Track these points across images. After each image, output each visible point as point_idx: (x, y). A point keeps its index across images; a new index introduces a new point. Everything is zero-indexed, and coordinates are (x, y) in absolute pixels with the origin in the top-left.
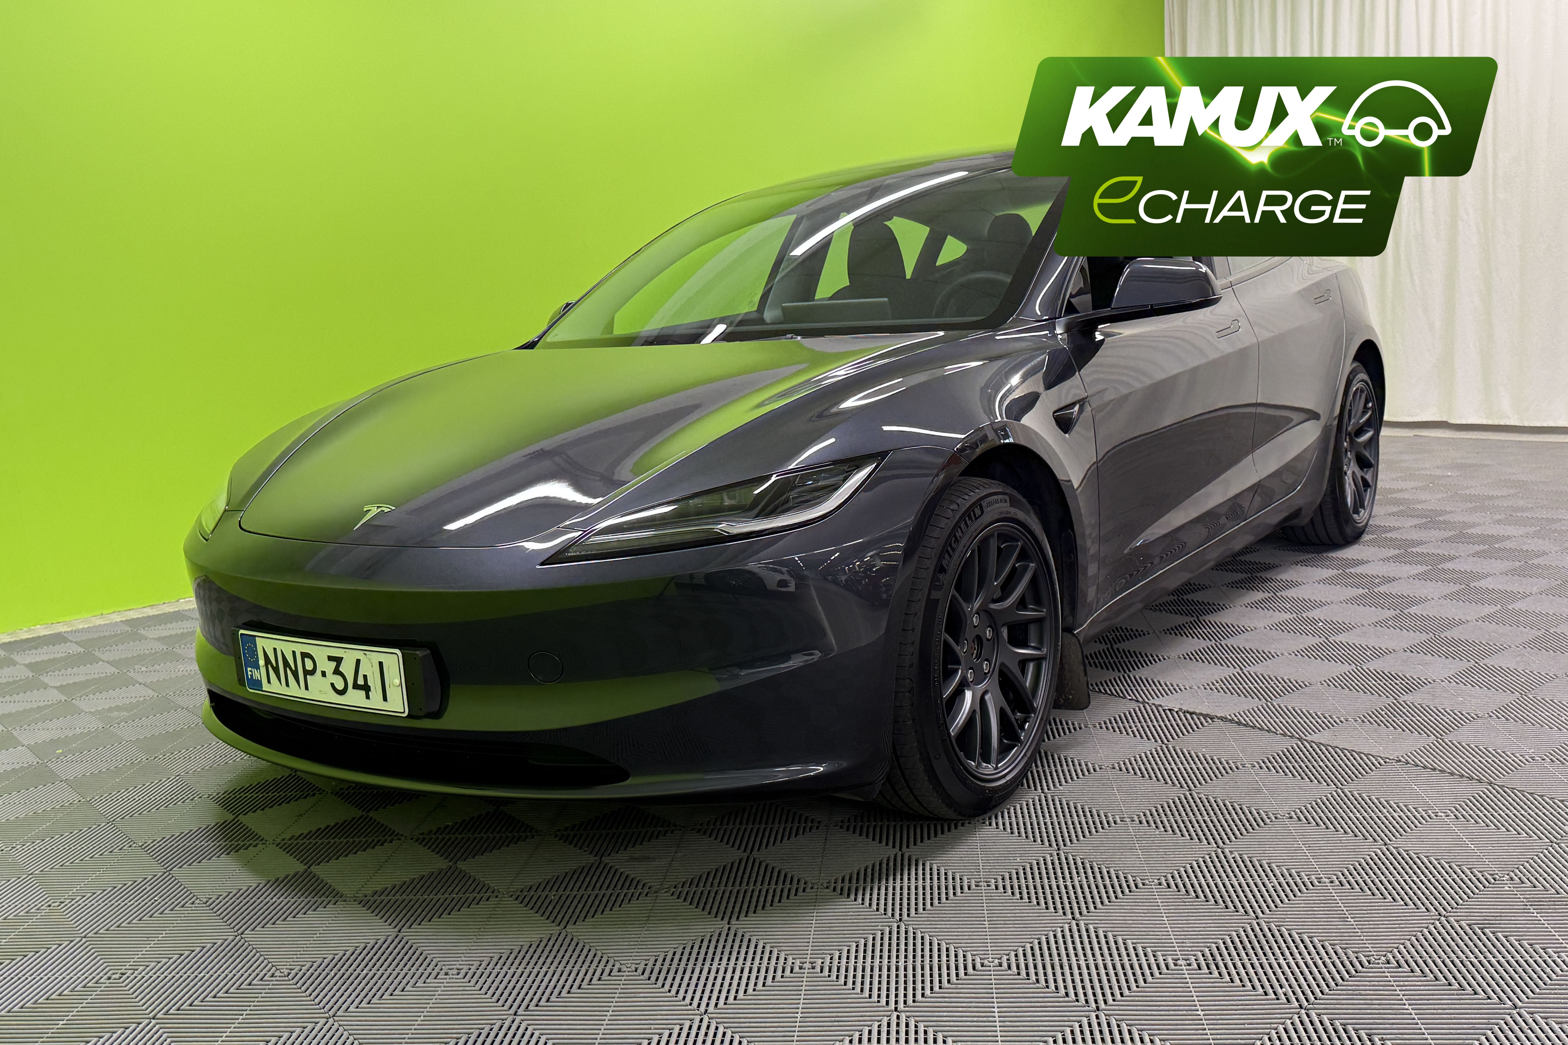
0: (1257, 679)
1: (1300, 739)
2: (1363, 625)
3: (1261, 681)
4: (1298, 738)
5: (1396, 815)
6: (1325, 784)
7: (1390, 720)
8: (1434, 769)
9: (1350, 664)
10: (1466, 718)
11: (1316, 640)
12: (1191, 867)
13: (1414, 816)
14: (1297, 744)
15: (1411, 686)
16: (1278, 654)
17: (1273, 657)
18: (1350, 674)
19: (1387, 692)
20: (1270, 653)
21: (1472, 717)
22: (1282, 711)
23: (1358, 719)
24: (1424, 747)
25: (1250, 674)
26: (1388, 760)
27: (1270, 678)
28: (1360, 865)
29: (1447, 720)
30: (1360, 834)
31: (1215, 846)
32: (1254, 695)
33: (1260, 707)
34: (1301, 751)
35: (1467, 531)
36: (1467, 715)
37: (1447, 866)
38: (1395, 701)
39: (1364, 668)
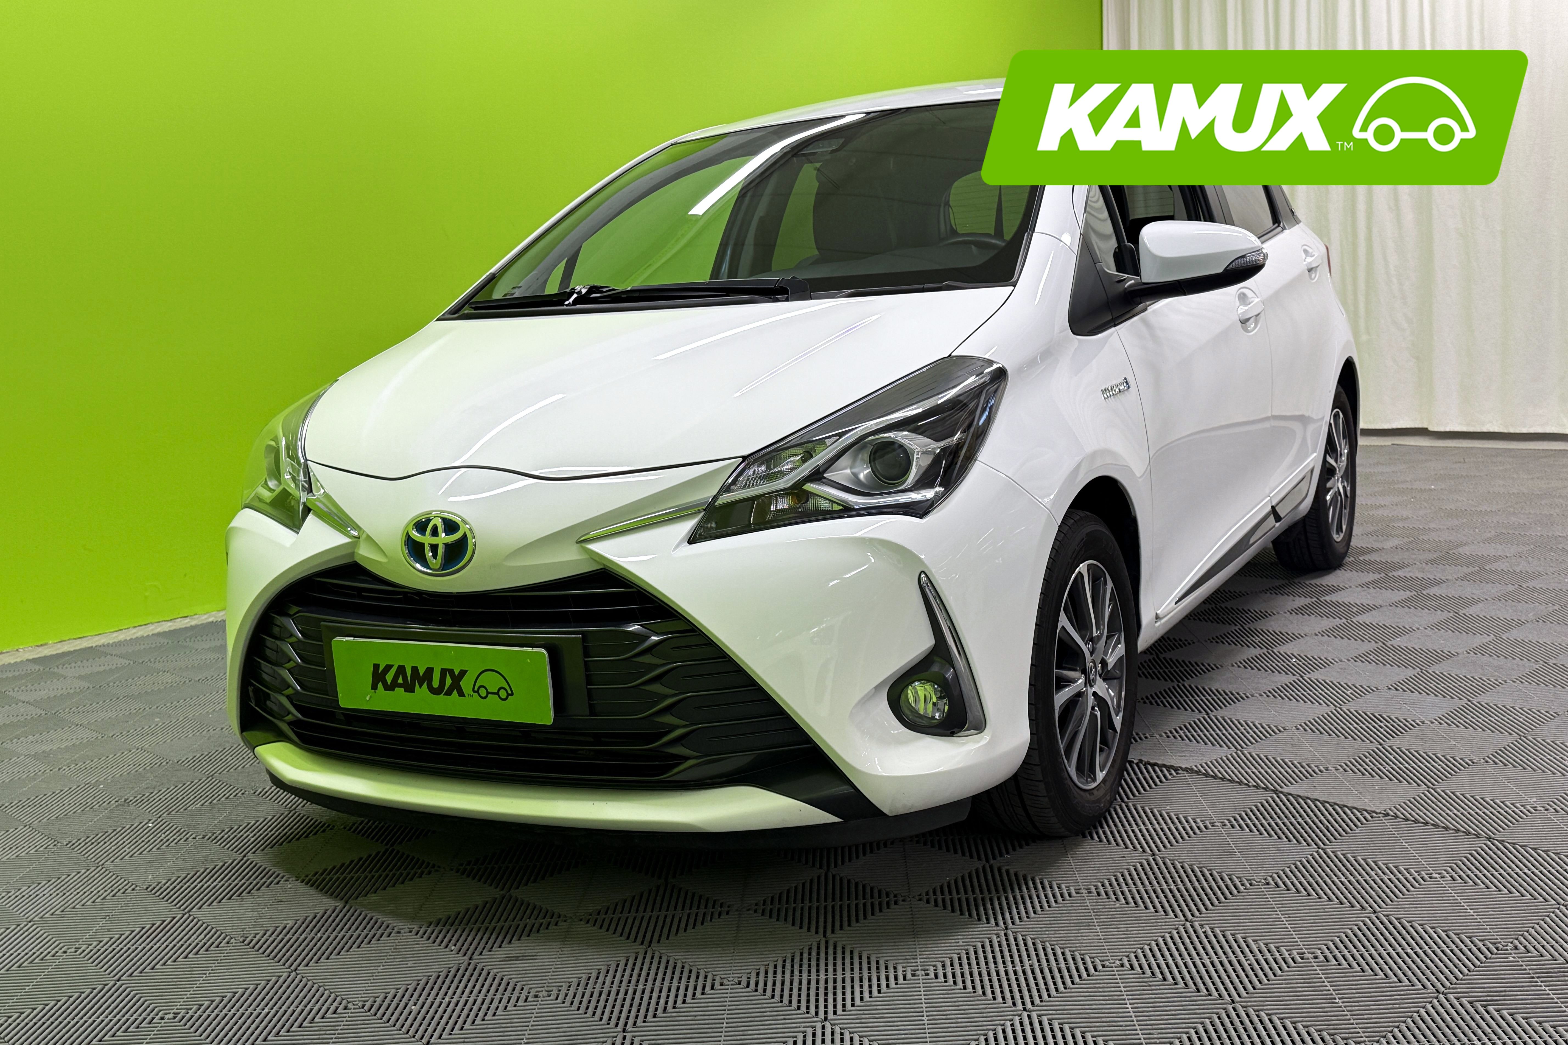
0: (1225, 724)
1: (1275, 791)
2: (1341, 661)
3: (1230, 727)
4: (1272, 790)
5: (1385, 878)
6: (1305, 844)
7: (1375, 768)
8: (1426, 823)
9: (1328, 705)
10: (1460, 764)
11: (1291, 678)
12: (1157, 945)
13: (1406, 879)
14: (1272, 798)
15: (1399, 728)
16: (1248, 694)
17: (1242, 698)
18: (1329, 716)
19: (1371, 736)
20: (1238, 694)
21: (1467, 763)
22: (1255, 760)
23: (1339, 768)
24: (1414, 798)
25: (1217, 719)
26: (1374, 815)
27: (1240, 723)
28: (1347, 936)
29: (1439, 767)
30: (1346, 901)
31: (1183, 918)
32: (1222, 743)
33: (1230, 757)
34: (1277, 806)
35: (1454, 551)
36: (1461, 761)
37: (1443, 935)
38: (1380, 747)
39: (1344, 709)
